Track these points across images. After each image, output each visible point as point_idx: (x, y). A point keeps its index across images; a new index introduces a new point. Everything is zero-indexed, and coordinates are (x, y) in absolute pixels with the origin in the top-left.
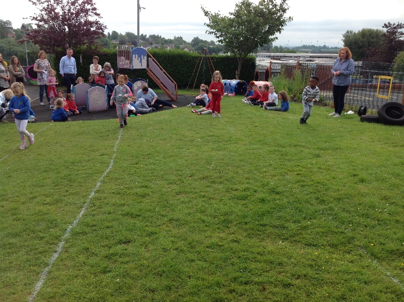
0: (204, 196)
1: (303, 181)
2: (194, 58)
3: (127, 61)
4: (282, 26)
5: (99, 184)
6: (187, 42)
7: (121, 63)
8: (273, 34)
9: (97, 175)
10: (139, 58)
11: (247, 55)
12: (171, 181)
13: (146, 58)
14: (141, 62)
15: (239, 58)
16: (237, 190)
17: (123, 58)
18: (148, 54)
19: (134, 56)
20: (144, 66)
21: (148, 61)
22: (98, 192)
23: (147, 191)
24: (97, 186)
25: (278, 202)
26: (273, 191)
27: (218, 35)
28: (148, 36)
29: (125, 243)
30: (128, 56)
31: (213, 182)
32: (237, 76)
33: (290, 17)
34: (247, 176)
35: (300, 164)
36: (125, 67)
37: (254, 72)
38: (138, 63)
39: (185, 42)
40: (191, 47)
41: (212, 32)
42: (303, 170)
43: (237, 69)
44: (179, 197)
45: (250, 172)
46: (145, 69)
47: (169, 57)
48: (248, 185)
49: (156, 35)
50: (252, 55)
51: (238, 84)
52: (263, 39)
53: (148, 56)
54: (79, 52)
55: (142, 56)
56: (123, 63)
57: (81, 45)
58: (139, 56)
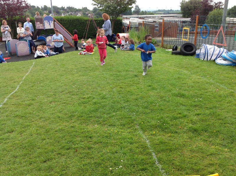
3: (42, 25)
5: (6, 100)
7: (37, 26)
11: (117, 18)
12: (49, 96)
13: (52, 22)
14: (50, 24)
15: (112, 19)
17: (38, 23)
19: (45, 21)
20: (52, 27)
21: (54, 23)
22: (4, 104)
23: (32, 102)
24: (5, 101)
27: (99, 6)
29: (10, 132)
30: (41, 21)
35: (124, 82)
36: (40, 28)
37: (122, 28)
38: (48, 26)
39: (89, 10)
40: (92, 13)
41: (95, 5)
46: (53, 29)
47: (70, 21)
48: (91, 95)
50: (119, 18)
52: (124, 8)
53: (54, 21)
54: (15, 20)
55: (50, 21)
56: (39, 26)
57: (15, 16)
58: (49, 21)
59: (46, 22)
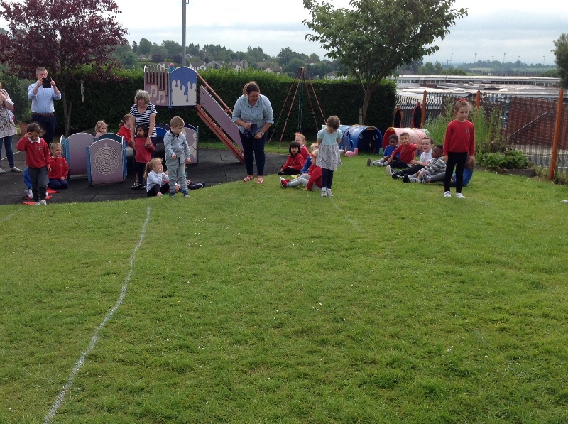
0: (305, 376)
1: (515, 347)
2: (284, 85)
3: (162, 93)
4: (447, 25)
6: (271, 56)
8: (429, 40)
9: (93, 318)
10: (183, 87)
11: (380, 80)
13: (195, 85)
14: (186, 93)
15: (365, 84)
16: (373, 362)
17: (153, 87)
18: (199, 79)
19: (174, 83)
20: (192, 101)
21: (199, 91)
25: (464, 395)
26: (452, 370)
28: (201, 48)
30: (162, 82)
31: (323, 342)
32: (361, 117)
33: (462, 10)
34: (392, 329)
35: (503, 306)
36: (157, 102)
37: (391, 111)
38: (182, 96)
39: (266, 57)
40: (276, 65)
41: (317, 38)
42: (512, 318)
43: (361, 105)
44: (255, 375)
45: (398, 321)
46: (193, 107)
49: (216, 45)
50: (389, 79)
51: (364, 133)
52: (411, 51)
53: (200, 83)
54: (79, 77)
55: (189, 83)
56: (155, 95)
57: (81, 63)
58: (184, 83)
59: (176, 86)
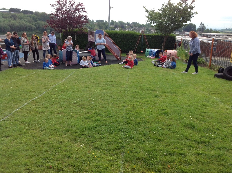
1: (130, 111)
4: (191, 17)
8: (186, 22)
11: (170, 34)
17: (91, 36)
22: (21, 108)
32: (163, 46)
33: (196, 12)
36: (92, 41)
41: (150, 21)
43: (163, 43)
47: (123, 35)
48: (98, 111)
50: (173, 34)
51: (157, 51)
56: (91, 38)
57: (75, 28)
59: (97, 35)
